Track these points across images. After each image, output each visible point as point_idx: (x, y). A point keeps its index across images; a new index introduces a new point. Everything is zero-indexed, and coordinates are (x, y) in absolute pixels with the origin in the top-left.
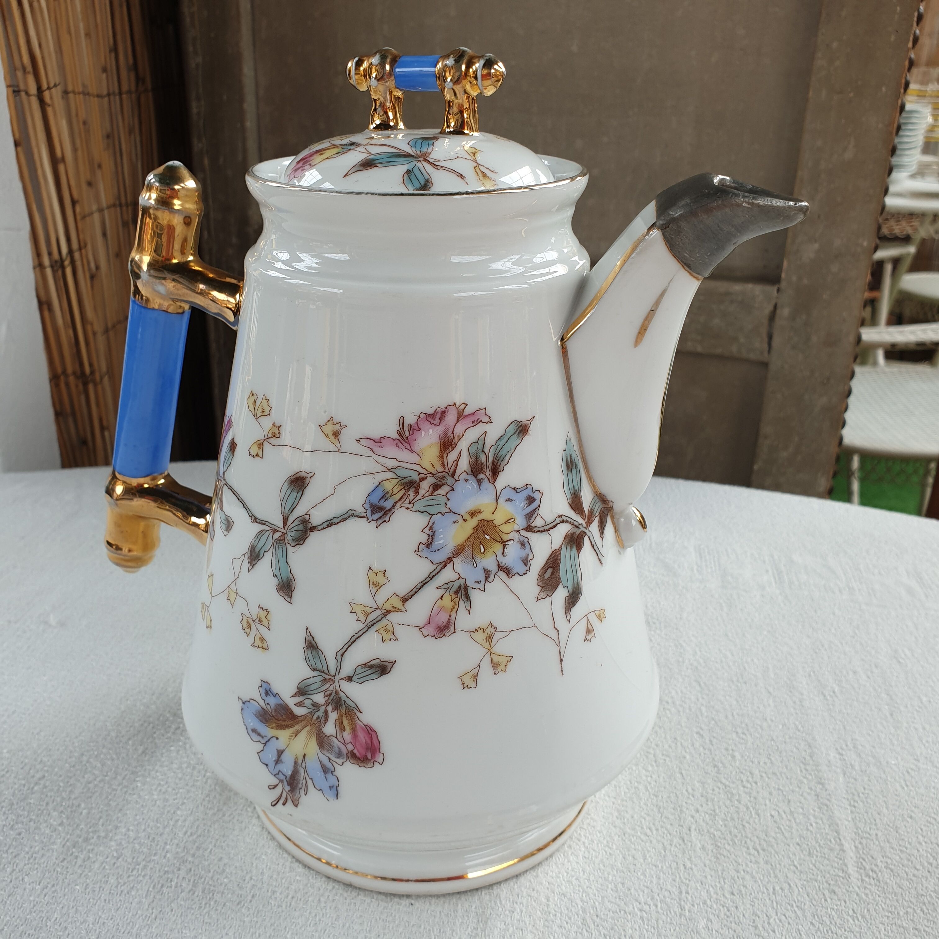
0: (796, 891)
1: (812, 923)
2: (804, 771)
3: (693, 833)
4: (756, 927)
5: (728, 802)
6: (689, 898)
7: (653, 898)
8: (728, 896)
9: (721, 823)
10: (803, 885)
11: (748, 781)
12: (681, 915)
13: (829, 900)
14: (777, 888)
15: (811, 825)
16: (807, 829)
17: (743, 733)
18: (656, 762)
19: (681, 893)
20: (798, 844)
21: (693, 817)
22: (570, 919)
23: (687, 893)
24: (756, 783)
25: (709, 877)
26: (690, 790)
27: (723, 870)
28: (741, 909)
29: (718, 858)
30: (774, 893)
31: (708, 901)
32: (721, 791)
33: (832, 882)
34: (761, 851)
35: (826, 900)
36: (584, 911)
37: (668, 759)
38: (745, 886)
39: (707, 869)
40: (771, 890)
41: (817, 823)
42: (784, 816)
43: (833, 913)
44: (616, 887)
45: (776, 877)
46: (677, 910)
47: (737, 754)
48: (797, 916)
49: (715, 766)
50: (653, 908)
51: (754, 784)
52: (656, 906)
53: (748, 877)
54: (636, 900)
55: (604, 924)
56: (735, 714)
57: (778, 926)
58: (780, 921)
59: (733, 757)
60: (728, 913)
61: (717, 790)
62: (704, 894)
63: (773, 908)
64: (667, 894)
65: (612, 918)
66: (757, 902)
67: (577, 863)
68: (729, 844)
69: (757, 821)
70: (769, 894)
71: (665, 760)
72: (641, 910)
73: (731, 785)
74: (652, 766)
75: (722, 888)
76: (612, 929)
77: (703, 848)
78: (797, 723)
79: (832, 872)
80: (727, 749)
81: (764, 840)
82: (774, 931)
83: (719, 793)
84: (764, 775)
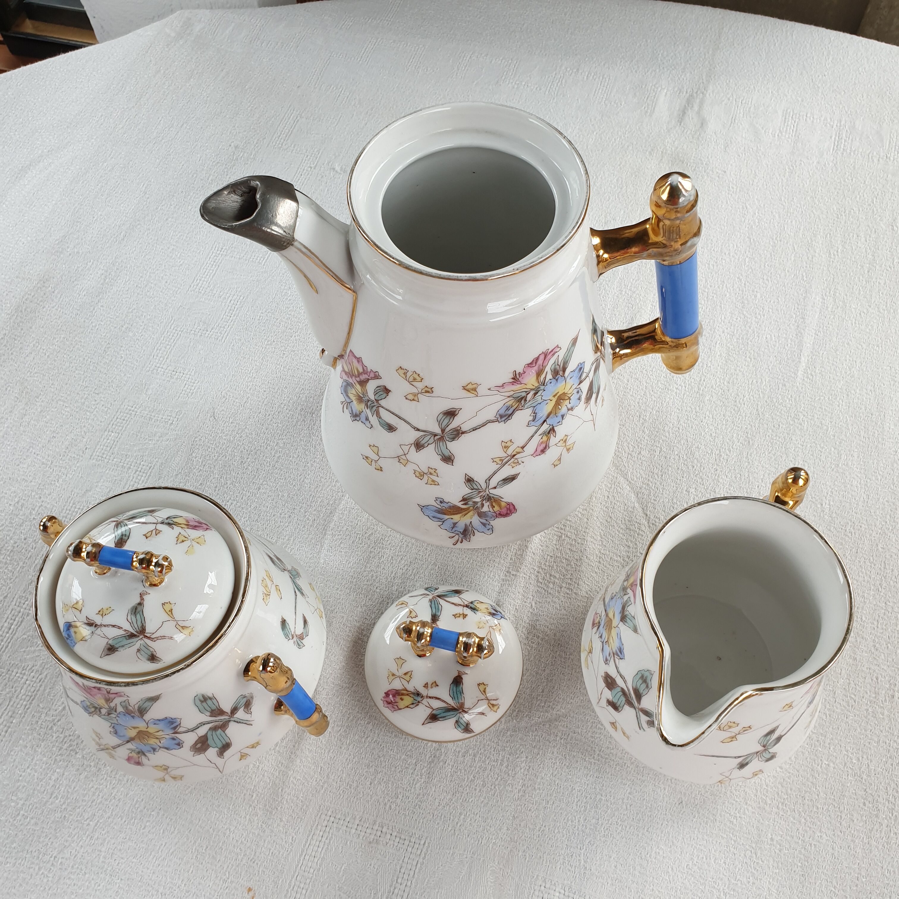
0: (764, 383)
1: (766, 401)
2: (796, 309)
3: (718, 345)
4: (736, 401)
5: (743, 327)
6: (705, 384)
7: (685, 383)
8: (725, 383)
9: (735, 340)
10: (769, 380)
11: (759, 314)
12: (697, 392)
13: (780, 389)
14: (755, 381)
15: (787, 345)
16: (784, 348)
17: (767, 280)
18: (707, 298)
19: (701, 380)
20: (775, 356)
21: (720, 336)
22: (638, 392)
23: (704, 381)
24: (764, 316)
25: (719, 372)
26: (723, 318)
27: (728, 369)
28: (731, 391)
29: (727, 362)
30: (751, 384)
31: (714, 386)
32: (741, 320)
33: (786, 380)
34: (753, 359)
35: (778, 389)
36: (646, 387)
37: (715, 296)
38: (737, 379)
39: (719, 368)
40: (750, 382)
41: (791, 344)
42: (774, 338)
43: (780, 397)
44: (666, 375)
45: (756, 375)
46: (696, 390)
47: (759, 295)
48: (760, 397)
49: (743, 302)
50: (684, 388)
51: (762, 316)
52: (686, 387)
53: (740, 374)
54: (676, 383)
55: (655, 395)
56: (766, 264)
57: (748, 401)
58: (750, 399)
59: (756, 296)
60: (723, 393)
61: (739, 319)
62: (713, 382)
63: (748, 392)
64: (693, 381)
65: (660, 392)
66: (740, 388)
67: (648, 361)
68: (736, 354)
69: (756, 340)
70: (748, 384)
71: (713, 297)
72: (677, 389)
73: (749, 316)
74: (704, 301)
75: (724, 379)
76: (659, 398)
77: (721, 355)
78: (804, 274)
79: (788, 374)
80: (753, 291)
81: (757, 353)
82: (744, 404)
83: (740, 321)
84: (770, 310)
